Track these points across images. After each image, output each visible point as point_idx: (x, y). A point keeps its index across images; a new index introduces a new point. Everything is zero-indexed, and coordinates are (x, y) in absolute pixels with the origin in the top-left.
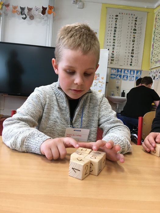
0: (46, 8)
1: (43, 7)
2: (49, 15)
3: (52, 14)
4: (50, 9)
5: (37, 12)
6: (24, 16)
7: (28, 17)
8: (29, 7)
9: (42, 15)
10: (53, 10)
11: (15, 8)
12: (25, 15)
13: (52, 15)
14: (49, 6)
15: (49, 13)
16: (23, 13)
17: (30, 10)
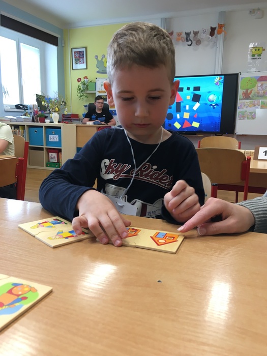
0: (215, 28)
1: (211, 28)
2: (219, 36)
3: (223, 33)
4: (220, 28)
5: (205, 34)
6: (190, 43)
7: (194, 42)
8: (195, 31)
9: (210, 37)
10: (223, 29)
11: (179, 34)
12: (191, 40)
13: (222, 35)
14: (219, 24)
15: (219, 33)
16: (188, 39)
17: (196, 33)
